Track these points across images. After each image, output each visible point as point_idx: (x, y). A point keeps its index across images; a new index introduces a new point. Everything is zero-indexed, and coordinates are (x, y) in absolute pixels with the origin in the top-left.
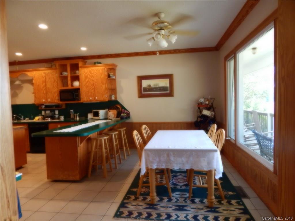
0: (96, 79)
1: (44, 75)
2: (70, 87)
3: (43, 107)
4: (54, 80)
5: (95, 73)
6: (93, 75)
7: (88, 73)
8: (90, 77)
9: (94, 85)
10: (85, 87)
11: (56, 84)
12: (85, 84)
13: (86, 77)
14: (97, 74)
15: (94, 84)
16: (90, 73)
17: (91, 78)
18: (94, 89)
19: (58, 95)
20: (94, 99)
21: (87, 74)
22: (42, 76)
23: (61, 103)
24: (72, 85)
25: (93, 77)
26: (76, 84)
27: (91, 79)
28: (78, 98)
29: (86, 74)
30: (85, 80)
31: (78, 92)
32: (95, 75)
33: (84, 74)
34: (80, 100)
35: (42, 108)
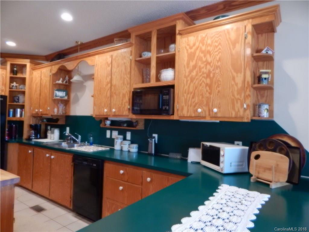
0: (218, 58)
1: (109, 60)
2: (153, 83)
3: (108, 123)
4: (126, 70)
5: (216, 42)
6: (209, 48)
7: (197, 44)
8: (202, 55)
9: (212, 75)
10: (187, 81)
11: (129, 76)
12: (187, 74)
13: (191, 56)
14: (220, 44)
15: (210, 72)
16: (201, 45)
17: (205, 56)
18: (210, 86)
19: (129, 100)
20: (207, 113)
21: (194, 48)
22: (107, 63)
23: (134, 117)
24: (158, 79)
25: (210, 55)
26: (168, 75)
27: (204, 59)
28: (167, 108)
29: (191, 48)
30: (188, 64)
31: (168, 94)
32: (216, 47)
33: (188, 47)
34: (173, 114)
35: (105, 125)
